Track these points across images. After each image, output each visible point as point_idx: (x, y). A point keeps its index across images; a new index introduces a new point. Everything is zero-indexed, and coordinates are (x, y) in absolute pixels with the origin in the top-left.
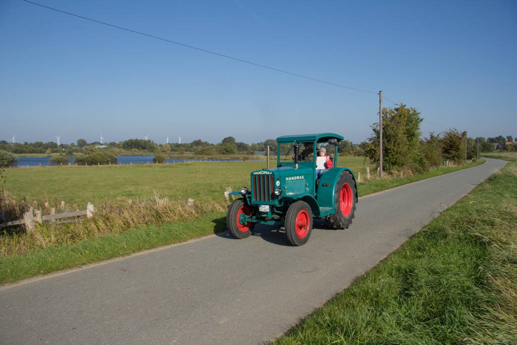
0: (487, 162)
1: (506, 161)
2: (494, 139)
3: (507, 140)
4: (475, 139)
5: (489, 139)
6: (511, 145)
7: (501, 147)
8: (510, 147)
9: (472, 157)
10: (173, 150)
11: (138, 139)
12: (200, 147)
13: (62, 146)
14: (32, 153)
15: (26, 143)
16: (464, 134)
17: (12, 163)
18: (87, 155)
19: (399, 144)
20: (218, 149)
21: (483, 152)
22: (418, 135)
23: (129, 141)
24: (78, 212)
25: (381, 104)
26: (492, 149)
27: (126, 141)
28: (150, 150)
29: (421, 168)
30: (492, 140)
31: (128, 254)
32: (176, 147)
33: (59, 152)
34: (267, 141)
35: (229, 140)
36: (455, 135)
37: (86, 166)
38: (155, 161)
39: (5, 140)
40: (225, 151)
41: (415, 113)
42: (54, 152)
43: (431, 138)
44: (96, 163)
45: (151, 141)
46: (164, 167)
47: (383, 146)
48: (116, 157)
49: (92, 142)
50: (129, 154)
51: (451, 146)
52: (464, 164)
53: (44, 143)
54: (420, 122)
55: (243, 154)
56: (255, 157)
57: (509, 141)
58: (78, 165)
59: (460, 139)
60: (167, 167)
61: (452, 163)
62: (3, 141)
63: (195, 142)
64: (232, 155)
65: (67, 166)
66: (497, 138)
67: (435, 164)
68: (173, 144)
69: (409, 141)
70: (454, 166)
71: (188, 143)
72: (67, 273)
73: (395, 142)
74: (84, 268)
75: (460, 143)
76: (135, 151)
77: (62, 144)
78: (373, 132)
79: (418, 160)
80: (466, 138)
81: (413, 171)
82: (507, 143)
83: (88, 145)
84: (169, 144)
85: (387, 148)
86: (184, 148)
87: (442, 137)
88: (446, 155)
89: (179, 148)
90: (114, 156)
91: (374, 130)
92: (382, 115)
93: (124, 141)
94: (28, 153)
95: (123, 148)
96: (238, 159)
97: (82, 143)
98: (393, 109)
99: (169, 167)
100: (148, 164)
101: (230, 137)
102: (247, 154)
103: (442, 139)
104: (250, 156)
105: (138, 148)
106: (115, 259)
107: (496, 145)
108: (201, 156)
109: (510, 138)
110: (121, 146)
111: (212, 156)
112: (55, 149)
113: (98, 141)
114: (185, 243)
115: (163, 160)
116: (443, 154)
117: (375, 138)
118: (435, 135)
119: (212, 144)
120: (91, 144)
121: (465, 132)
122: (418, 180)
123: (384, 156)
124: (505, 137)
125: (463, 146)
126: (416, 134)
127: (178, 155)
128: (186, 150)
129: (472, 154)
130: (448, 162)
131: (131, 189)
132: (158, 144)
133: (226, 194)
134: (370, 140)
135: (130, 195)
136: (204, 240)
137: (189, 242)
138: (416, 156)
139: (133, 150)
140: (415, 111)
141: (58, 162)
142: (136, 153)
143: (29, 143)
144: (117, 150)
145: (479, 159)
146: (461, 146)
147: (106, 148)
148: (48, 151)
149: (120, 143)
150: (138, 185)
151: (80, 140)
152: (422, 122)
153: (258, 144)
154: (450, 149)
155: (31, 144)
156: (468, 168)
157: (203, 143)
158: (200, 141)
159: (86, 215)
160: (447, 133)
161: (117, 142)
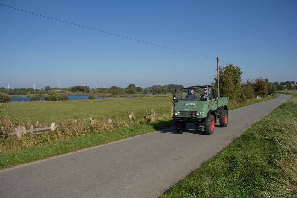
0: (280, 96)
1: (291, 95)
2: (284, 82)
3: (291, 83)
4: (273, 83)
5: (281, 83)
6: (294, 86)
7: (288, 87)
8: (293, 87)
9: (272, 93)
10: (100, 92)
11: (80, 86)
12: (115, 90)
13: (36, 90)
14: (19, 94)
15: (16, 89)
16: (266, 80)
17: (8, 100)
18: (51, 95)
19: (229, 87)
20: (126, 91)
21: (278, 90)
22: (240, 82)
23: (75, 87)
24: (46, 128)
25: (218, 64)
26: (283, 88)
27: (73, 87)
28: (87, 92)
29: (242, 100)
30: (283, 84)
31: (75, 151)
32: (101, 90)
33: (35, 94)
34: (154, 86)
35: (132, 86)
36: (261, 81)
37: (50, 101)
38: (89, 98)
39: (4, 87)
40: (130, 92)
41: (238, 69)
42: (32, 94)
43: (247, 83)
44: (56, 100)
45: (88, 87)
46: (95, 102)
47: (220, 88)
48: (67, 96)
49: (53, 88)
50: (75, 94)
51: (259, 88)
52: (267, 97)
53: (26, 88)
54: (241, 74)
55: (140, 93)
56: (147, 95)
57: (293, 84)
58: (46, 101)
59: (264, 83)
60: (96, 101)
61: (260, 97)
62: (3, 88)
63: (112, 87)
64: (134, 95)
65: (39, 102)
66: (285, 82)
67: (250, 98)
68: (100, 88)
69: (235, 85)
70: (261, 99)
71: (109, 88)
72: (40, 161)
73: (227, 86)
74: (50, 159)
75: (264, 85)
76: (78, 93)
77: (36, 89)
78: (214, 80)
79: (240, 96)
80: (268, 83)
81: (237, 102)
82: (292, 85)
83: (51, 89)
84: (97, 88)
85: (222, 89)
86: (106, 91)
87: (254, 82)
88: (256, 92)
89: (103, 91)
90: (66, 95)
91: (215, 79)
92: (219, 70)
93: (72, 87)
94: (17, 94)
95: (71, 91)
96: (137, 96)
97: (48, 89)
98: (225, 67)
99: (98, 101)
100: (85, 100)
101: (133, 84)
102: (142, 94)
103: (254, 83)
104: (144, 95)
105: (80, 91)
106: (67, 153)
107: (285, 86)
108: (116, 95)
109: (293, 82)
110: (70, 90)
111: (123, 95)
112: (33, 92)
113: (57, 87)
114: (107, 144)
115: (94, 98)
116: (254, 92)
117: (215, 83)
118: (250, 81)
119: (122, 88)
120: (53, 89)
121: (267, 79)
122: (240, 107)
123: (220, 94)
124: (290, 82)
125: (266, 87)
126: (239, 80)
127: (103, 95)
128: (108, 92)
129: (271, 91)
130: (257, 96)
131: (76, 114)
132: (92, 89)
133: (130, 116)
134: (213, 84)
135: (76, 118)
136: (118, 142)
137: (109, 144)
138: (239, 94)
139: (77, 92)
140: (238, 68)
141: (34, 99)
142: (79, 94)
143: (17, 89)
144: (68, 92)
145: (275, 94)
146: (265, 87)
147: (61, 91)
148: (28, 93)
149: (70, 88)
150: (80, 112)
151: (46, 87)
152: (242, 74)
153: (149, 88)
154: (259, 89)
155: (19, 89)
156: (269, 99)
157: (117, 87)
158: (115, 86)
159: (51, 129)
160: (257, 80)
161: (68, 88)
